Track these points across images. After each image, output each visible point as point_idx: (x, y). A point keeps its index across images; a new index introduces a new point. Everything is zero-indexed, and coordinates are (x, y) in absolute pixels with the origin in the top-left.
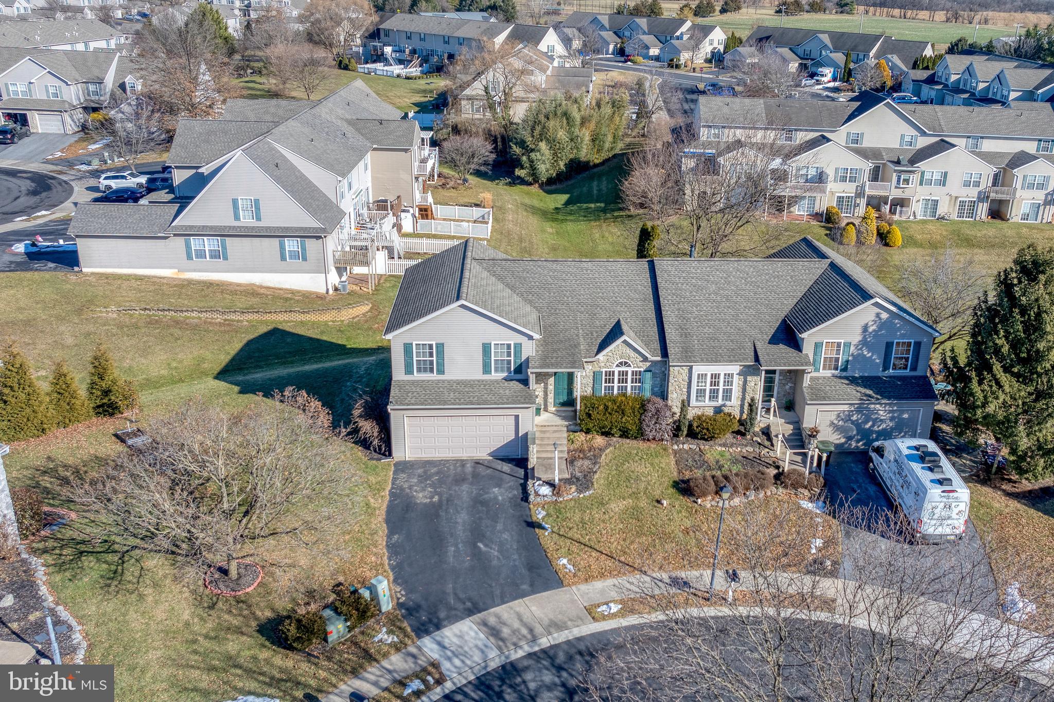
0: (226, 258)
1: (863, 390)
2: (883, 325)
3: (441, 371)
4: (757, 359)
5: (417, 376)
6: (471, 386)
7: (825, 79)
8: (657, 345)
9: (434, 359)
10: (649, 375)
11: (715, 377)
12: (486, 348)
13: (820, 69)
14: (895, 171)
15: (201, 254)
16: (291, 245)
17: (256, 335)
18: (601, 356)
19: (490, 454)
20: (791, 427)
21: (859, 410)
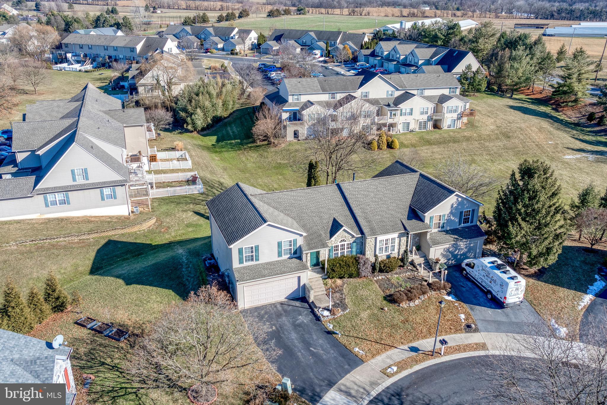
0: (69, 203)
1: (454, 236)
2: (459, 204)
3: (257, 259)
4: (405, 229)
5: (246, 264)
6: (274, 265)
8: (356, 229)
9: (254, 254)
10: (355, 244)
11: (387, 240)
12: (279, 245)
14: (389, 110)
15: (54, 203)
16: (107, 191)
18: (333, 239)
19: (286, 298)
20: (423, 259)
21: (453, 245)
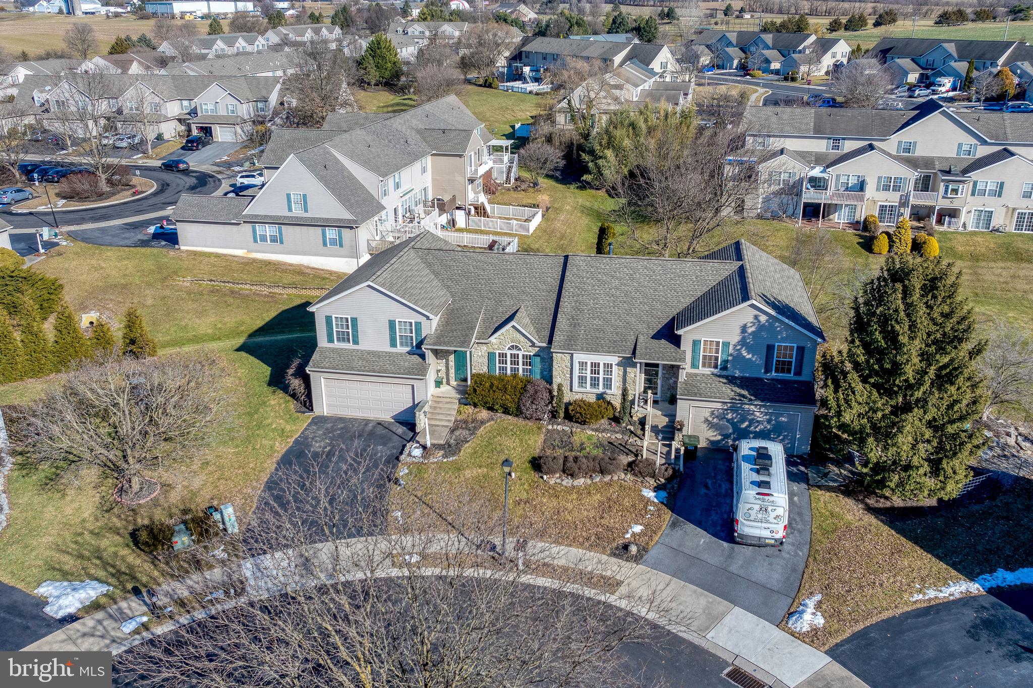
0: (282, 243)
1: (738, 390)
2: (761, 327)
3: (356, 342)
4: (634, 353)
5: (337, 344)
6: (379, 357)
7: (943, 89)
8: (547, 333)
9: (350, 330)
10: (538, 359)
11: (595, 365)
12: (392, 324)
13: (938, 79)
14: (943, 181)
15: (263, 238)
16: (331, 233)
17: (291, 306)
18: (493, 339)
19: (393, 417)
20: (667, 419)
21: (734, 409)
